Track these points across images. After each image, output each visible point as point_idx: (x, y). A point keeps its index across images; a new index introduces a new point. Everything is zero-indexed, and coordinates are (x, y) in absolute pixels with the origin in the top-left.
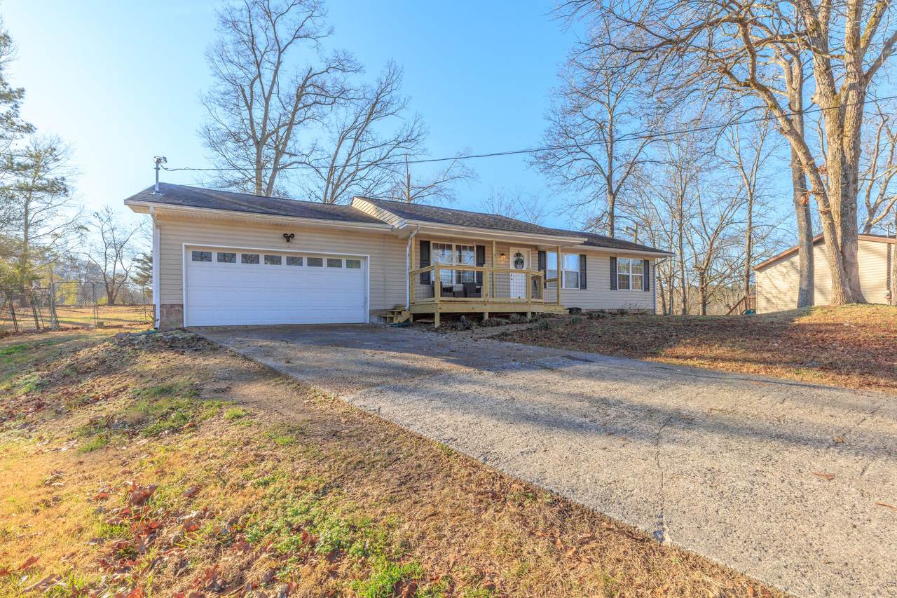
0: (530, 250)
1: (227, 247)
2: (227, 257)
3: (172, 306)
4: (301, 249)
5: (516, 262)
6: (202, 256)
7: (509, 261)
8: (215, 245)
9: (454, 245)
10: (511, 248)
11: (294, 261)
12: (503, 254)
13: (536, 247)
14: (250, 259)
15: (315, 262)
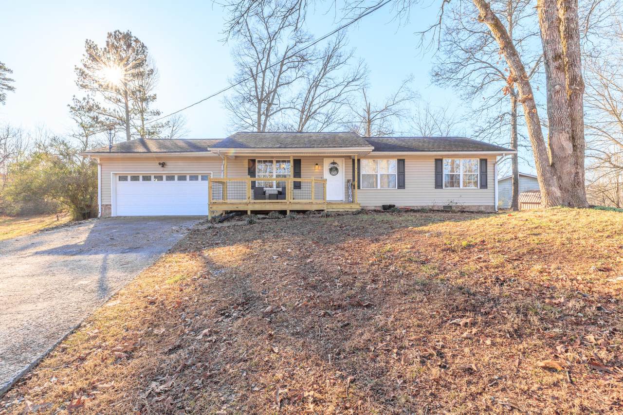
0: (344, 159)
1: (135, 172)
2: (135, 178)
3: (107, 205)
4: (171, 171)
5: (331, 170)
6: (123, 178)
7: (323, 170)
8: (129, 171)
9: (274, 160)
10: (324, 159)
11: (170, 178)
12: (317, 164)
13: (350, 157)
14: (147, 178)
15: (182, 178)
